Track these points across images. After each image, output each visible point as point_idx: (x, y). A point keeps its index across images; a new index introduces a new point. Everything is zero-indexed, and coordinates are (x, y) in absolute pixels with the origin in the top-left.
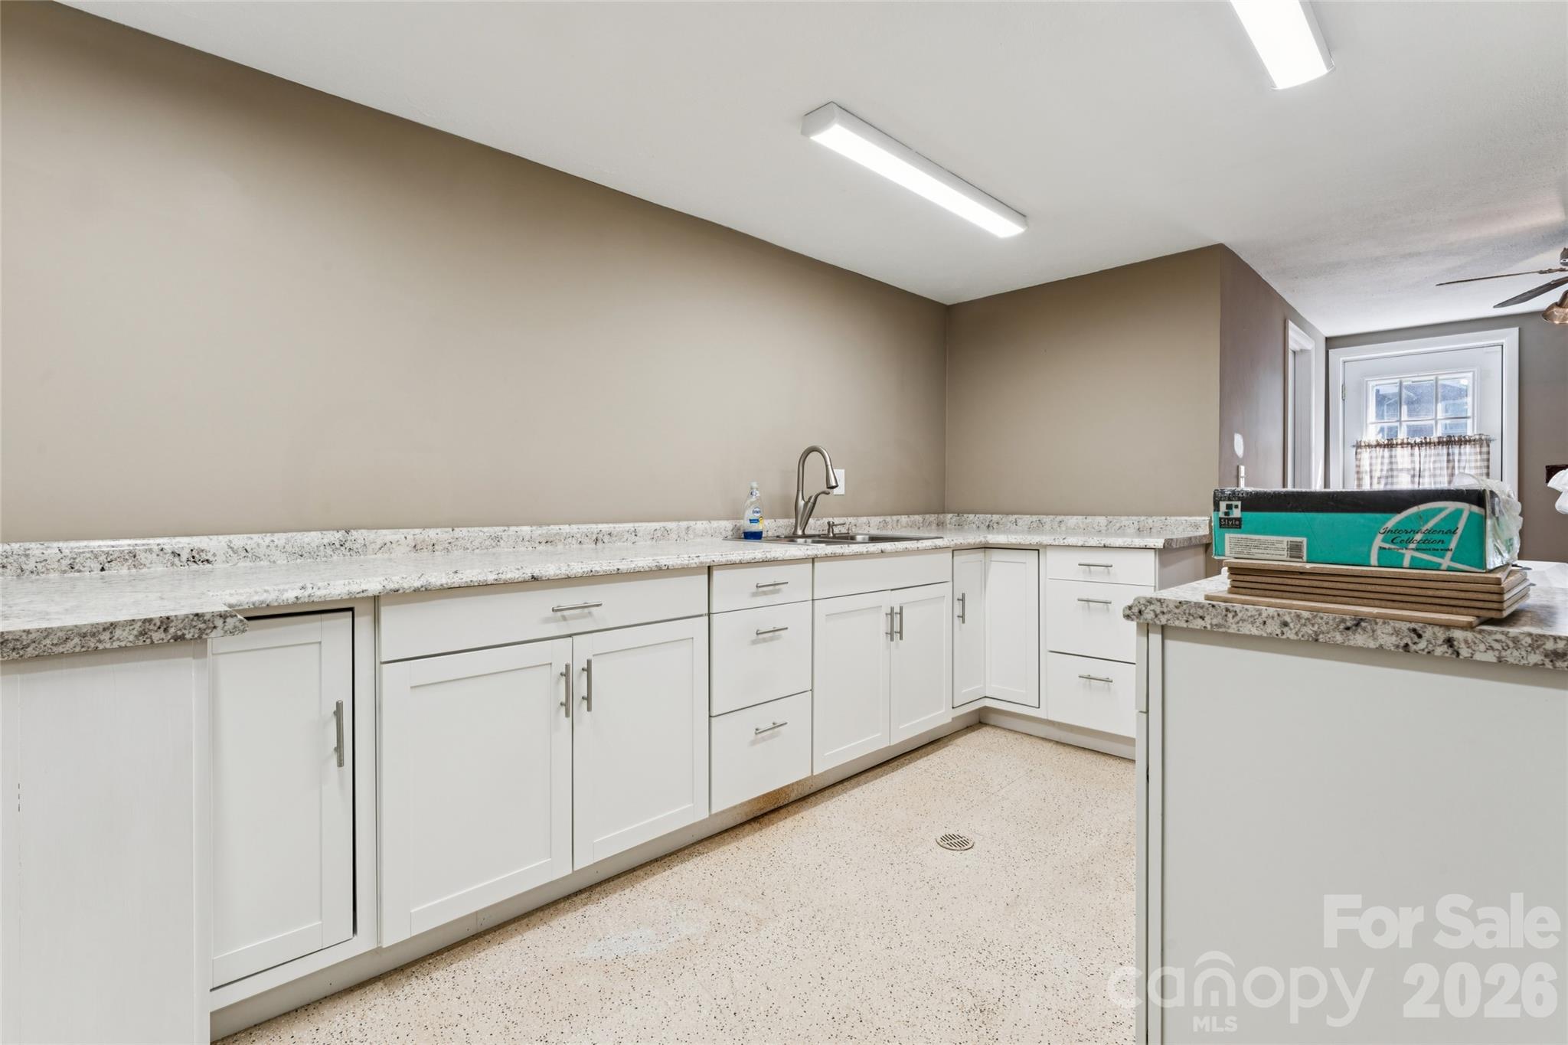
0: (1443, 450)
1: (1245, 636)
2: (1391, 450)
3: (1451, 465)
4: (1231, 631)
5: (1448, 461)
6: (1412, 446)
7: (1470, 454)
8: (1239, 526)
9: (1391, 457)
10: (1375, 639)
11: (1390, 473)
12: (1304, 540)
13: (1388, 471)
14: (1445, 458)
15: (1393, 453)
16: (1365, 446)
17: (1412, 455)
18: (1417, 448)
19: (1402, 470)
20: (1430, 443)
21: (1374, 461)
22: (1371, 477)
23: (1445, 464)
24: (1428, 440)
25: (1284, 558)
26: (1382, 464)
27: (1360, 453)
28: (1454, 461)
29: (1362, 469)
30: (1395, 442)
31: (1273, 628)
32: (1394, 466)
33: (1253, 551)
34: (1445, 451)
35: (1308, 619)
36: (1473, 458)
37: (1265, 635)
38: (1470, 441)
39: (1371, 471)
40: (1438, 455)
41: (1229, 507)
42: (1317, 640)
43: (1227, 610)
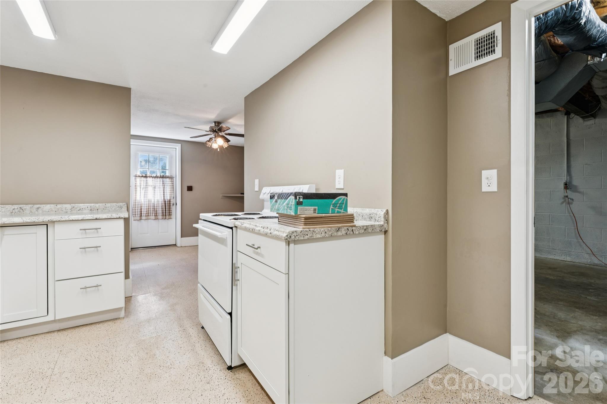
0: (161, 180)
1: (319, 238)
2: (146, 179)
3: (164, 184)
4: (314, 238)
5: (163, 183)
6: (153, 177)
7: (169, 181)
8: (302, 204)
9: (146, 181)
10: (342, 233)
11: (146, 186)
12: (317, 207)
13: (145, 186)
14: (162, 182)
15: (147, 180)
16: (138, 176)
17: (153, 181)
18: (154, 178)
19: (149, 185)
20: (158, 177)
21: (141, 182)
22: (140, 188)
23: (162, 184)
24: (157, 176)
25: (312, 213)
26: (144, 183)
27: (137, 179)
28: (164, 183)
29: (137, 185)
30: (147, 176)
31: (323, 234)
32: (147, 184)
33: (305, 212)
34: (162, 180)
35: (330, 230)
36: (169, 182)
37: (322, 237)
38: (168, 177)
39: (140, 186)
40: (160, 181)
41: (299, 198)
42: (332, 236)
43: (313, 231)
